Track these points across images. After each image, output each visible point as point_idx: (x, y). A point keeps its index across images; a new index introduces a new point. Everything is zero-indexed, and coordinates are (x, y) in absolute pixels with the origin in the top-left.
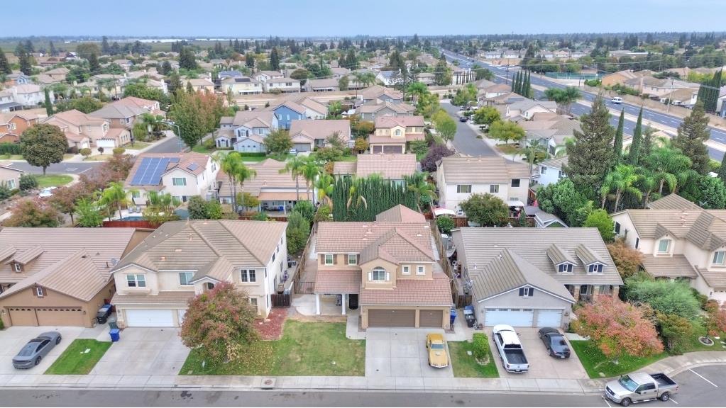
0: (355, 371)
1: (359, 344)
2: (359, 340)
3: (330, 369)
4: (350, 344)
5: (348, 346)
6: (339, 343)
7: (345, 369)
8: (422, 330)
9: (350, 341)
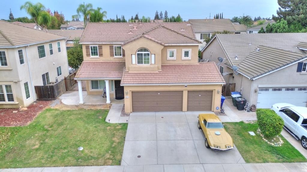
0: (108, 159)
1: (119, 127)
2: (120, 124)
3: (74, 156)
4: (109, 128)
5: (104, 130)
6: (96, 127)
7: (96, 156)
8: (190, 113)
9: (109, 125)
